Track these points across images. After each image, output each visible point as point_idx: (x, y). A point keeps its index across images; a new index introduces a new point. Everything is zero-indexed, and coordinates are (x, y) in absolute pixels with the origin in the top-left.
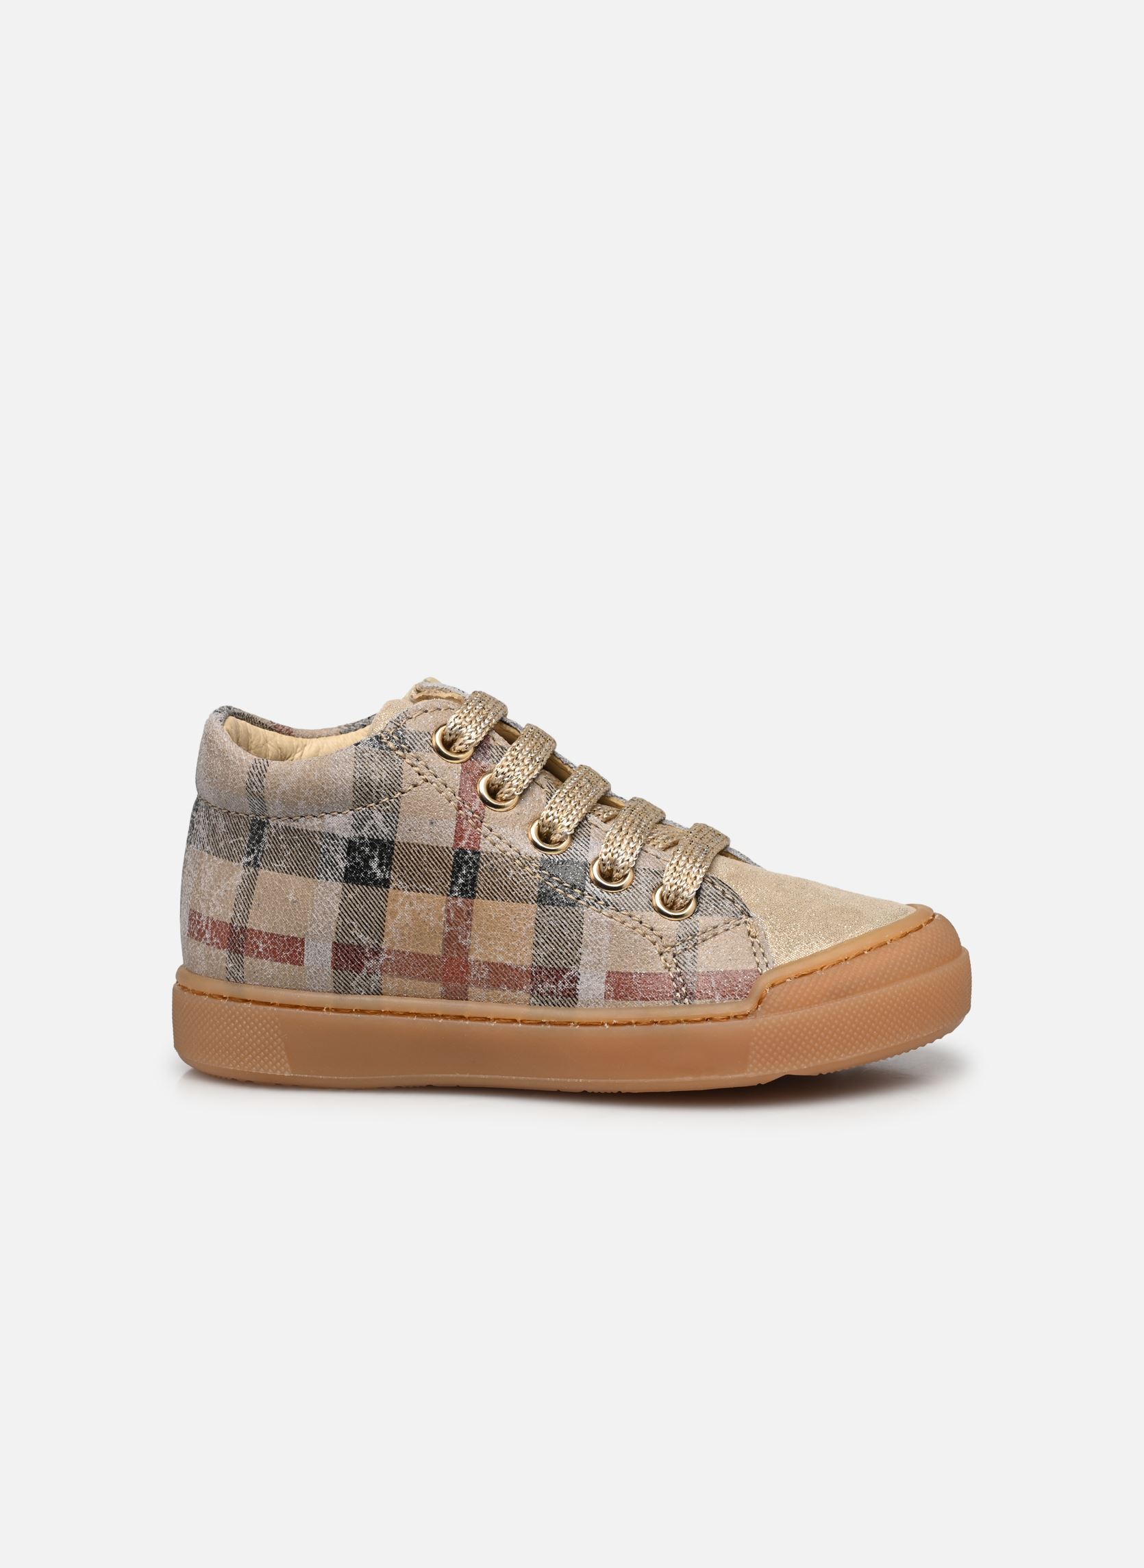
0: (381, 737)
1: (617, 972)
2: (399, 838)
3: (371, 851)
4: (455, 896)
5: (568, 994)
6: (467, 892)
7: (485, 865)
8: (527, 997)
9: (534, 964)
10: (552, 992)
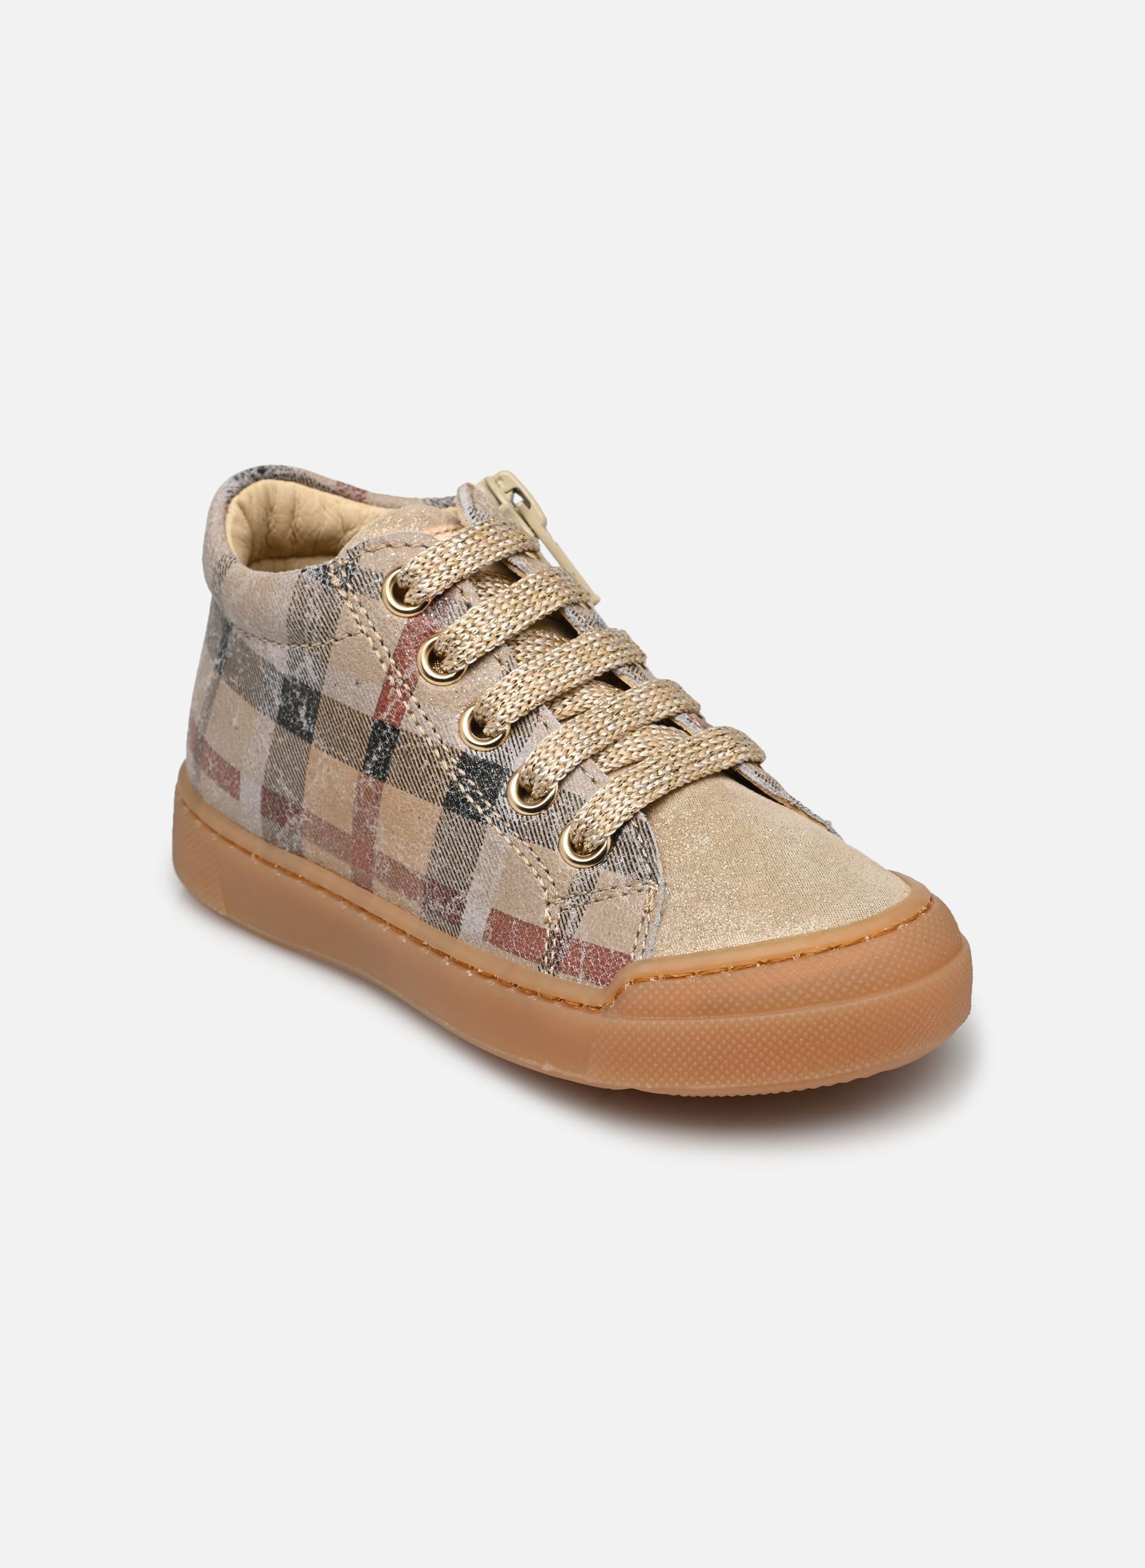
0: (329, 568)
1: (501, 913)
2: (325, 691)
3: (301, 697)
4: (367, 774)
5: (453, 921)
6: (378, 771)
7: (402, 746)
8: (419, 910)
9: (429, 875)
10: (440, 913)
